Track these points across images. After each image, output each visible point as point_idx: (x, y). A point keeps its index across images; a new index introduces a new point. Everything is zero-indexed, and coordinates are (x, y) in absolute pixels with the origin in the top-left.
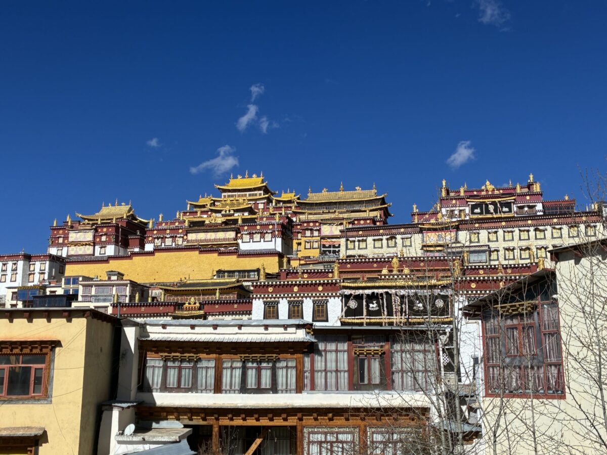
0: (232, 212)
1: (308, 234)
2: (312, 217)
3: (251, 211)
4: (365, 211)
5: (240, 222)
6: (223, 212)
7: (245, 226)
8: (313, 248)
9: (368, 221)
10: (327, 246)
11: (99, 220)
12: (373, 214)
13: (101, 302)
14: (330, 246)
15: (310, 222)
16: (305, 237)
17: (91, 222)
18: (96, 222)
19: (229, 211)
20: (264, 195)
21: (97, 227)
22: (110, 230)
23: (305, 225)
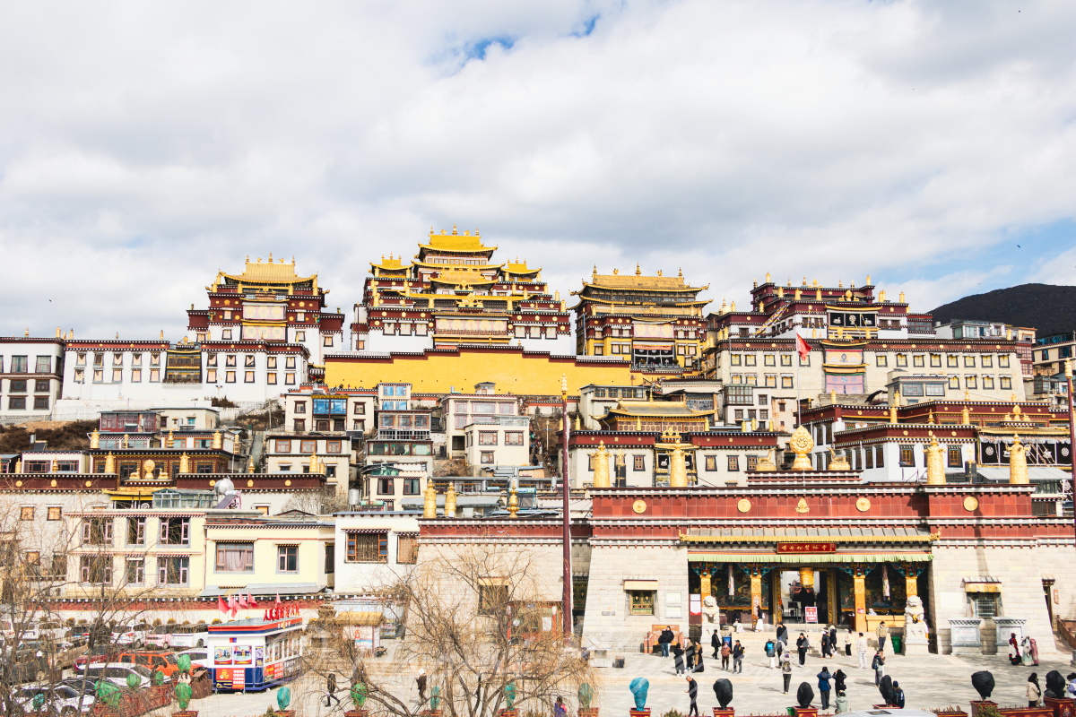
0: (470, 289)
1: (616, 333)
2: (620, 311)
5: (510, 308)
6: (457, 289)
7: (518, 314)
8: (623, 353)
10: (642, 351)
11: (290, 286)
14: (645, 353)
15: (619, 317)
16: (612, 337)
22: (311, 305)
23: (612, 320)
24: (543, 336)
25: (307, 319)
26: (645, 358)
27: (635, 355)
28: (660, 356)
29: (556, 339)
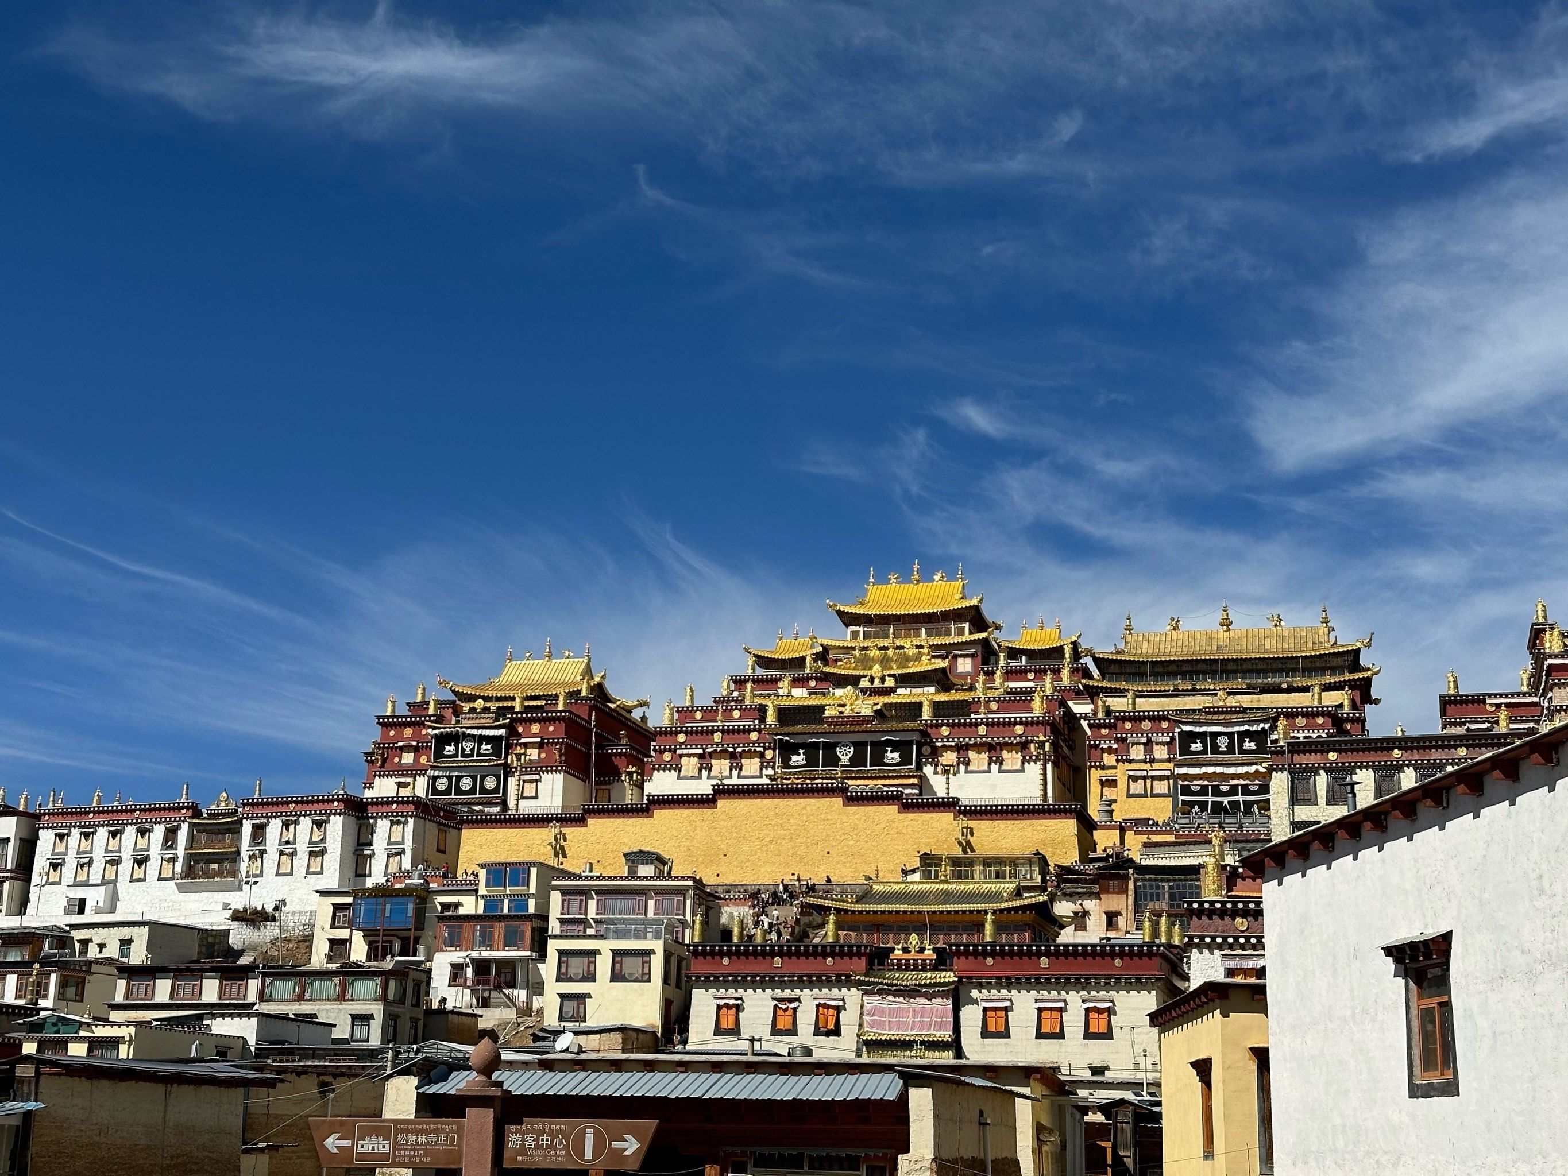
0: (890, 683)
1: (1137, 752)
2: (1146, 705)
3: (942, 679)
4: (1306, 689)
5: (926, 714)
6: (864, 683)
7: (943, 725)
8: (1153, 795)
9: (1320, 720)
10: (1195, 789)
11: (518, 700)
12: (1332, 698)
13: (629, 938)
14: (1204, 791)
15: (1144, 718)
16: (1131, 761)
17: (493, 706)
18: (509, 704)
19: (883, 680)
20: (971, 633)
21: (513, 720)
22: (551, 728)
23: (1128, 725)
24: (994, 767)
25: (543, 755)
26: (1203, 806)
27: (1181, 798)
28: (1240, 798)
29: (1022, 771)
